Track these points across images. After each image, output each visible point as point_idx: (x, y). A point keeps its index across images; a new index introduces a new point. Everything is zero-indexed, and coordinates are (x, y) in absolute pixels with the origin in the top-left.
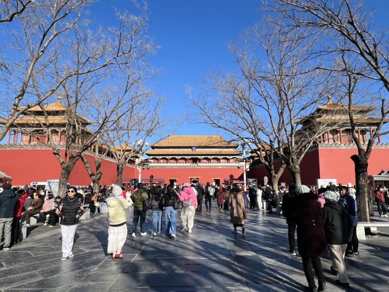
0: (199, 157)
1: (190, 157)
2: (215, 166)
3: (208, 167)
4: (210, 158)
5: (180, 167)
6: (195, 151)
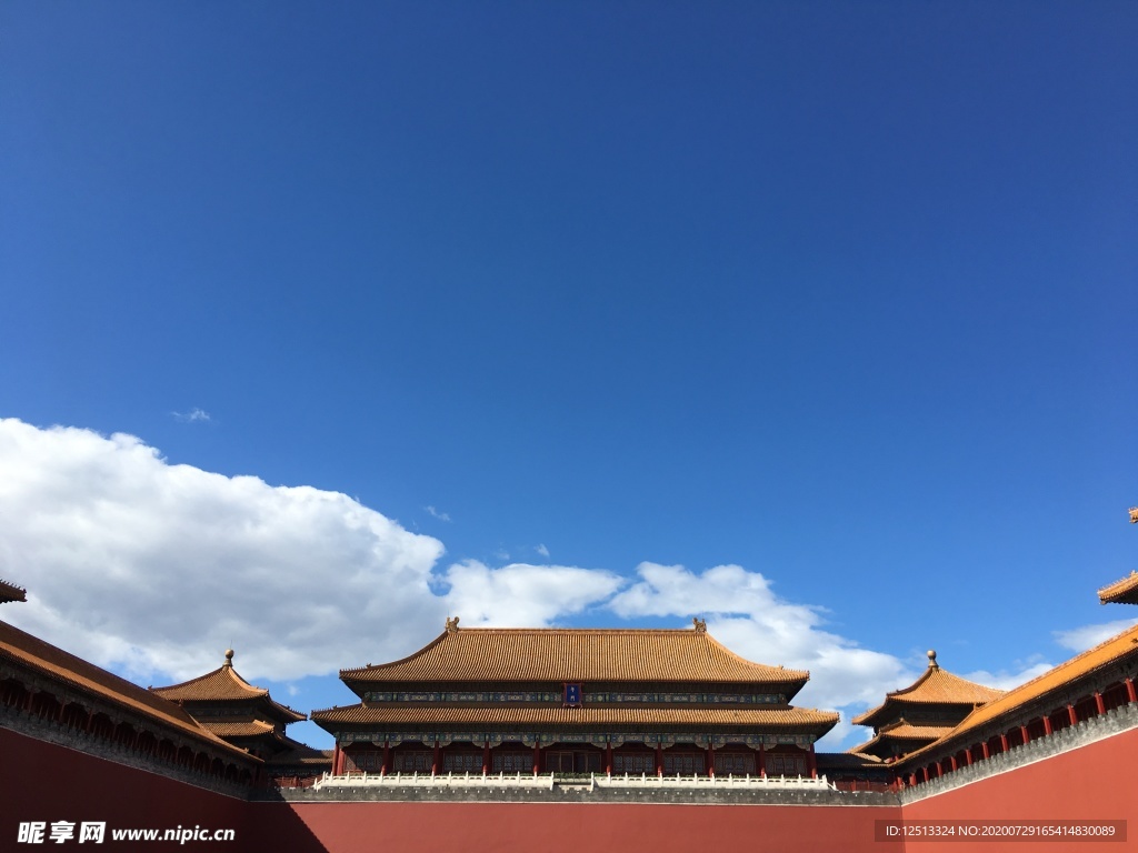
2: (685, 791)
3: (645, 798)
4: (656, 748)
5: (493, 799)
6: (573, 707)
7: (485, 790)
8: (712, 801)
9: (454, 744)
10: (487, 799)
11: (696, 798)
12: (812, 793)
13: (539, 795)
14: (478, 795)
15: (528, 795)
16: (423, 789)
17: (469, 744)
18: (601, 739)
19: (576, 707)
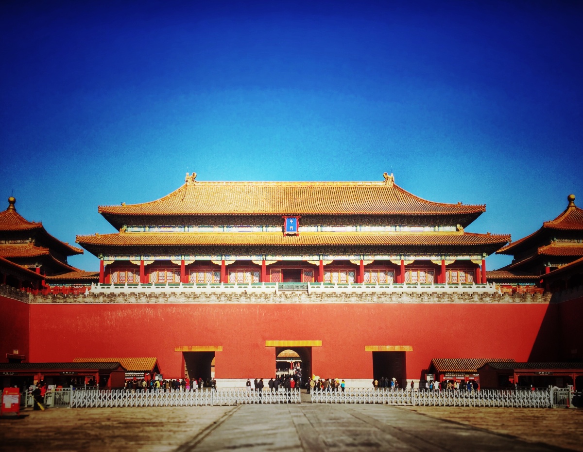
0: (313, 259)
1: (271, 259)
2: (383, 294)
4: (359, 264)
6: (292, 235)
7: (223, 294)
8: (405, 300)
9: (197, 262)
10: (225, 300)
11: (394, 299)
12: (485, 294)
13: (268, 298)
14: (218, 298)
15: (259, 298)
16: (172, 294)
17: (209, 263)
18: (316, 258)
19: (295, 235)
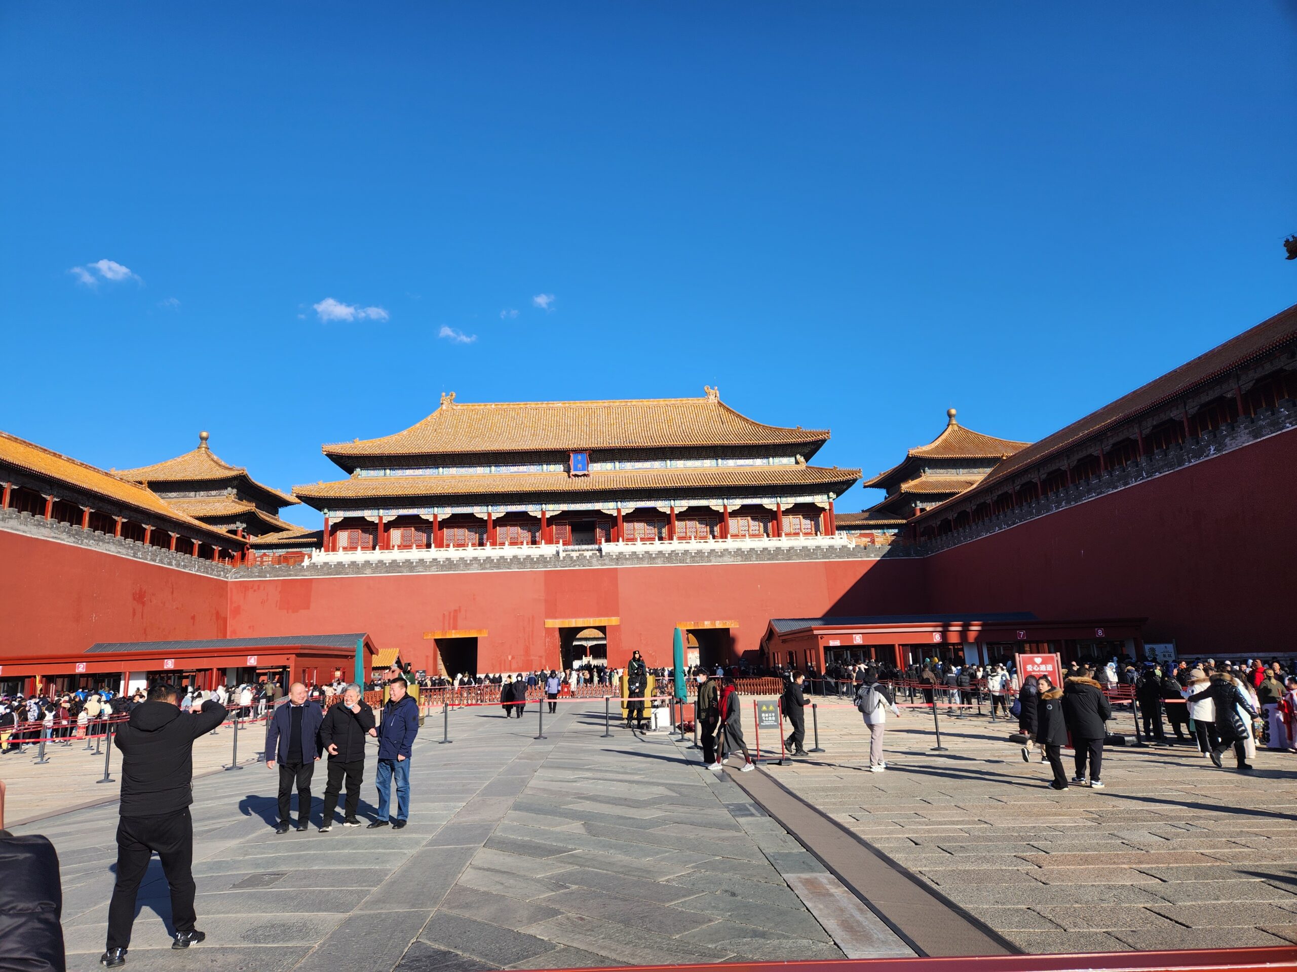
0: (609, 507)
1: (553, 509)
2: (699, 553)
3: (659, 561)
4: (668, 512)
5: (498, 568)
6: (581, 476)
7: (488, 559)
8: (728, 561)
9: (454, 516)
10: (491, 568)
11: (713, 558)
12: (831, 549)
13: (548, 562)
14: (481, 565)
15: (535, 563)
16: (421, 561)
17: (469, 517)
18: (612, 505)
19: (584, 475)
